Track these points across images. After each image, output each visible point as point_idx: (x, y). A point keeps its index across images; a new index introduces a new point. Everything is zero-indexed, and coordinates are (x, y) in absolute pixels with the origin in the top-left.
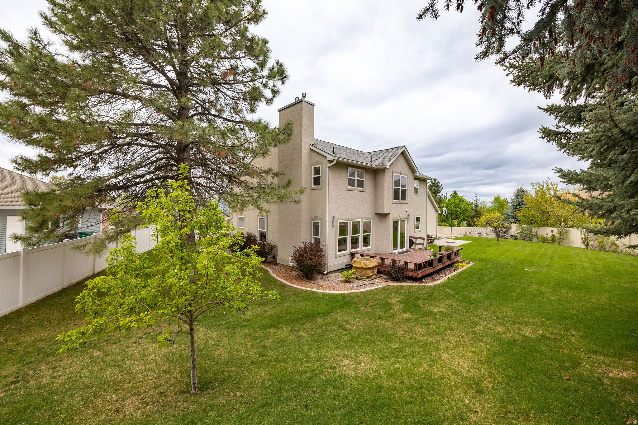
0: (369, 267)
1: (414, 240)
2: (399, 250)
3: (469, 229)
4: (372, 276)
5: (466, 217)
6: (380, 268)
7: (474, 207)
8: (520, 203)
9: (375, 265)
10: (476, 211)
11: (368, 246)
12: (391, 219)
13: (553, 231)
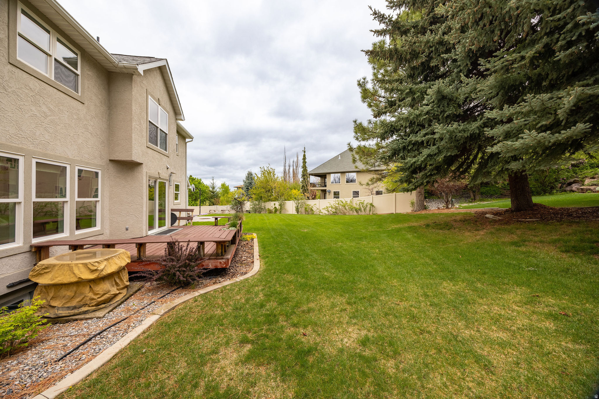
0: (104, 273)
1: (177, 214)
2: (157, 230)
3: (213, 208)
4: (116, 295)
5: (205, 198)
6: (137, 268)
7: (211, 189)
8: (250, 183)
9: (124, 264)
10: (213, 193)
11: (90, 226)
12: (145, 174)
13: (275, 204)
